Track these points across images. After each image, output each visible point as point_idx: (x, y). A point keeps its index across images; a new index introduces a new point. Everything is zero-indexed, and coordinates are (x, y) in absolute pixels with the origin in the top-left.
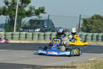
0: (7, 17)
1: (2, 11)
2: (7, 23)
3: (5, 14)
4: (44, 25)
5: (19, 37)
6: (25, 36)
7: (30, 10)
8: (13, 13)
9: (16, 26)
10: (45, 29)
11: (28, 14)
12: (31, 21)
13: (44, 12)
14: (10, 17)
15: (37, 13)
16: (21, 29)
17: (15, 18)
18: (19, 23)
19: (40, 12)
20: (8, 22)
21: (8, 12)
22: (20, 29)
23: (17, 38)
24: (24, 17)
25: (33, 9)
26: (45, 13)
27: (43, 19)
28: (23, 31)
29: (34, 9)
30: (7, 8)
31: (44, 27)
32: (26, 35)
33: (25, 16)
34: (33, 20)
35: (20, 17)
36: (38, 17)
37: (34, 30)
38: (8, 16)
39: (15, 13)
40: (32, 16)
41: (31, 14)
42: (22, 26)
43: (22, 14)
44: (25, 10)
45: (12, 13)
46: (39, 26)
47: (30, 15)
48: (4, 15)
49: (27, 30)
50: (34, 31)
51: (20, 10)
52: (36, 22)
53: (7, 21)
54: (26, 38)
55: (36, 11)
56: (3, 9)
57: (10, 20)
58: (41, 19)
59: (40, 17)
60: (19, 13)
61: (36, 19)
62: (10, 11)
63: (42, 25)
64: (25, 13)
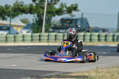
0: (34, 16)
1: (29, 9)
2: (34, 22)
3: (32, 12)
4: (78, 24)
5: (48, 39)
6: (54, 37)
7: (61, 7)
8: (42, 11)
9: (45, 26)
10: (79, 29)
11: (59, 12)
12: (62, 20)
13: (77, 9)
14: (38, 16)
15: (69, 11)
16: (51, 30)
17: (43, 17)
18: (48, 22)
19: (72, 10)
20: (36, 22)
21: (35, 11)
22: (49, 30)
23: (46, 40)
24: (54, 16)
25: (64, 6)
26: (78, 11)
27: (76, 18)
28: (53, 32)
29: (66, 7)
30: (34, 6)
31: (77, 27)
32: (56, 36)
33: (55, 14)
34: (64, 19)
35: (49, 15)
36: (70, 15)
37: (65, 30)
38: (36, 15)
39: (44, 11)
40: (64, 14)
41: (62, 12)
42: (52, 26)
43: (52, 13)
44: (55, 8)
45: (40, 11)
46: (71, 25)
47: (60, 14)
48: (31, 14)
49: (58, 31)
50: (66, 32)
51: (50, 8)
52: (68, 22)
53: (35, 20)
54: (56, 39)
55: (67, 8)
56: (29, 7)
57: (37, 19)
58: (73, 18)
59: (72, 15)
60: (48, 11)
61: (68, 17)
62: (38, 9)
63: (75, 25)
64: (55, 11)
